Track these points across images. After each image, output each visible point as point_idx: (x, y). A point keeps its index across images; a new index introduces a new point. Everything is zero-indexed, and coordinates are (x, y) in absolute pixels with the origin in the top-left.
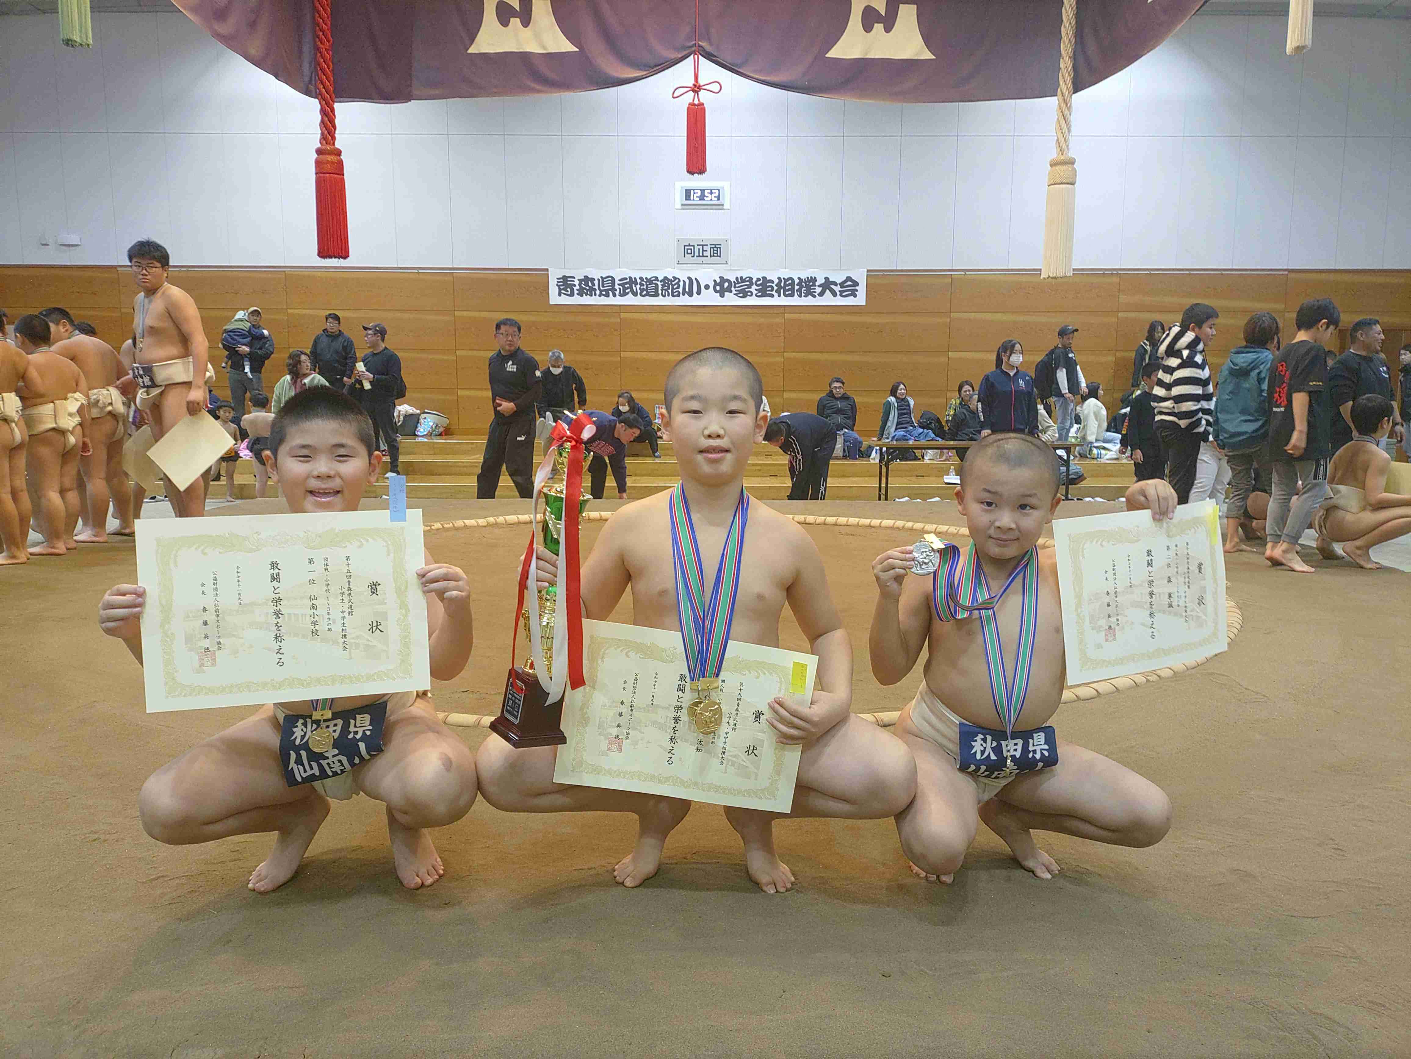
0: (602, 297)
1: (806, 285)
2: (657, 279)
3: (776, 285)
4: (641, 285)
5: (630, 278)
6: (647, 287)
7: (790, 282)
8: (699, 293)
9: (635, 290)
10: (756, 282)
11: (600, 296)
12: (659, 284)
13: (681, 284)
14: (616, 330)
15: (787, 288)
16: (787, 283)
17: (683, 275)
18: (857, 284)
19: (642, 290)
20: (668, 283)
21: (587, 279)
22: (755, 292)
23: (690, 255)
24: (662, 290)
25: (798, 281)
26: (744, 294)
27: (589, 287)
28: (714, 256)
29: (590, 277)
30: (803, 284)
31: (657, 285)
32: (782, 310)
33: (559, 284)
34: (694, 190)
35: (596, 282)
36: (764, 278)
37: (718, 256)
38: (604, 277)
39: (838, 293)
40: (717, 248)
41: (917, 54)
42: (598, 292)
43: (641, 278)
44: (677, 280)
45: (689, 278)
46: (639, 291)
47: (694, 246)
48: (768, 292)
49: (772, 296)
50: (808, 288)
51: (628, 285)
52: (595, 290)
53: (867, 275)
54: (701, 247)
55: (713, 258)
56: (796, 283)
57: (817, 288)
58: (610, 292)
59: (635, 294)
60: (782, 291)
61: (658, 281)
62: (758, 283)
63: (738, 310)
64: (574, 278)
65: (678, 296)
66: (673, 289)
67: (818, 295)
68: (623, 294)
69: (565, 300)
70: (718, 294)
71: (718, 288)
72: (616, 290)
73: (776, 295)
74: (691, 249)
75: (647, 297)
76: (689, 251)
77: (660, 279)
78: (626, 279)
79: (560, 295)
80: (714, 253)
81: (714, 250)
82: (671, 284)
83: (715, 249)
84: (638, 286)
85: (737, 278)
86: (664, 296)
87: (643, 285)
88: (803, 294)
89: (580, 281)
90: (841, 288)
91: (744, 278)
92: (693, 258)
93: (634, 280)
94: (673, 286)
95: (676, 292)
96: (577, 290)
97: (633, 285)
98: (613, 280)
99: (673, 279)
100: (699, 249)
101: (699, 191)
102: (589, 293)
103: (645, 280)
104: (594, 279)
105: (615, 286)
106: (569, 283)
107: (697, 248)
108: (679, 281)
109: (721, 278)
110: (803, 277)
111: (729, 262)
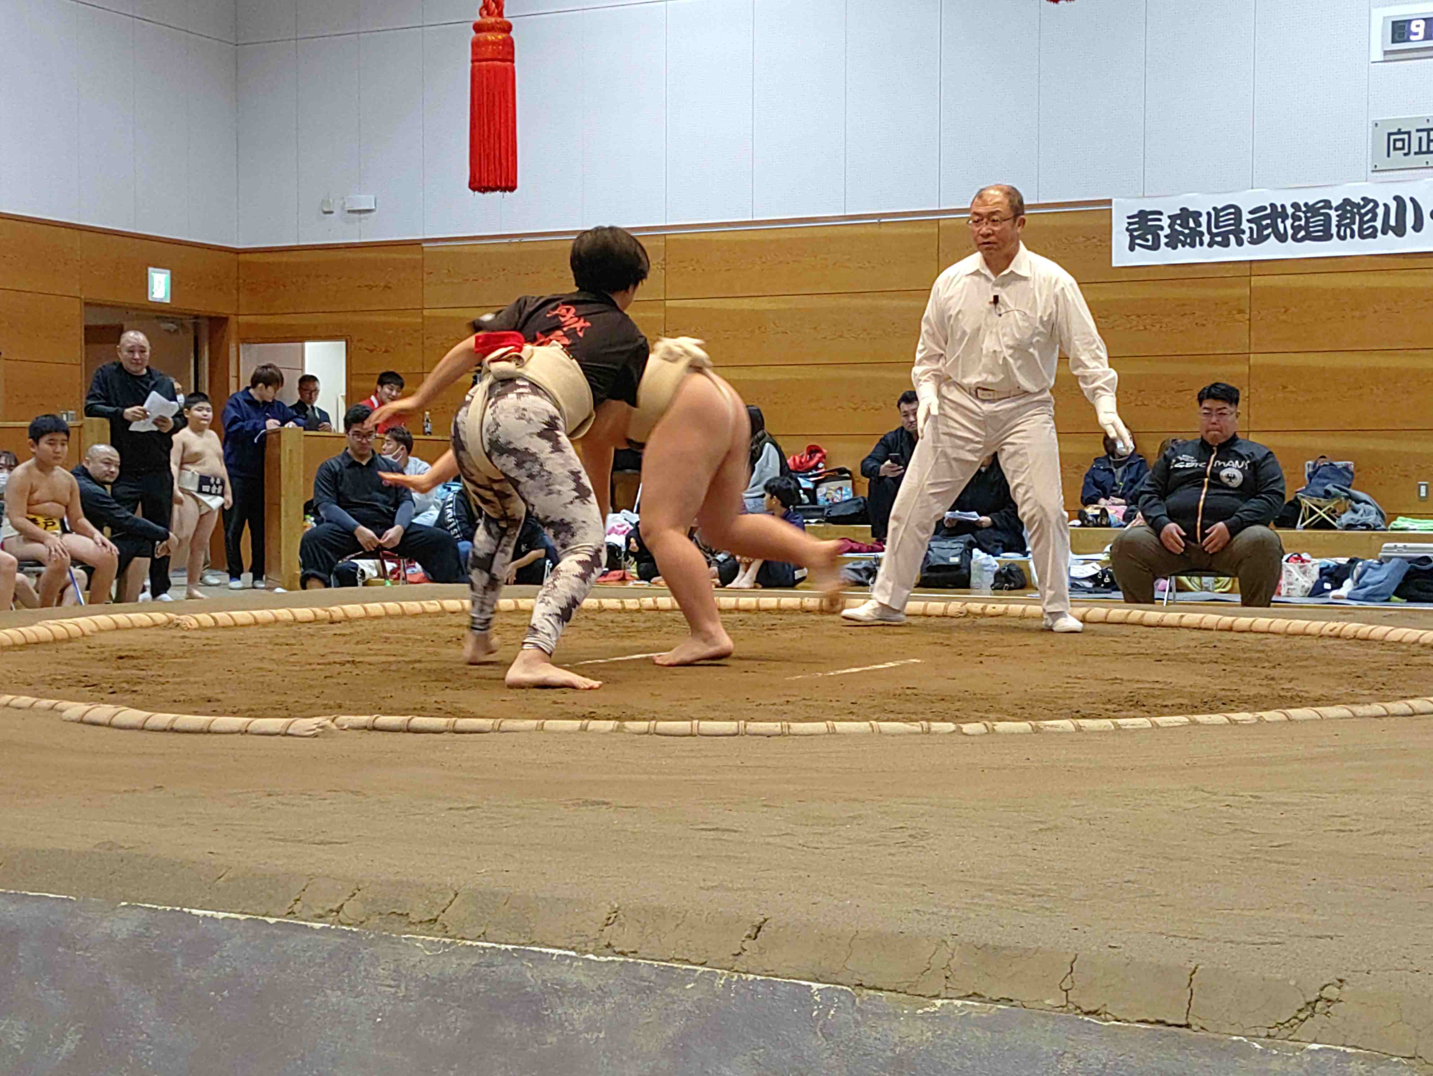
0: (1216, 246)
2: (1327, 204)
4: (1295, 218)
5: (1272, 205)
6: (1307, 222)
8: (1418, 227)
9: (1282, 230)
11: (1210, 245)
12: (1333, 214)
13: (1380, 211)
14: (1241, 311)
17: (1384, 195)
19: (1296, 229)
20: (1351, 212)
21: (1185, 214)
23: (1401, 152)
24: (1338, 226)
27: (1190, 229)
29: (1191, 209)
31: (1328, 217)
33: (1132, 227)
34: (1411, 21)
35: (1204, 220)
38: (1219, 207)
42: (1206, 238)
43: (1295, 206)
44: (1371, 205)
45: (1397, 199)
46: (1290, 232)
47: (1409, 133)
51: (1269, 221)
52: (1202, 234)
54: (1424, 135)
58: (1232, 238)
59: (1282, 238)
61: (1330, 208)
64: (1160, 213)
65: (1374, 235)
66: (1362, 223)
68: (1258, 240)
69: (1142, 258)
72: (1243, 232)
74: (1403, 140)
75: (1307, 242)
76: (1399, 144)
77: (1334, 204)
78: (1264, 208)
79: (1132, 248)
82: (1359, 213)
84: (1289, 222)
86: (1343, 238)
87: (1300, 219)
89: (1172, 218)
92: (1407, 157)
93: (1280, 210)
94: (1362, 216)
95: (1368, 228)
96: (1166, 237)
97: (1279, 220)
98: (1238, 212)
99: (1362, 203)
100: (1420, 139)
101: (1422, 23)
102: (1188, 241)
103: (1304, 209)
104: (1200, 214)
105: (1241, 224)
106: (1150, 223)
107: (1415, 137)
108: (1376, 205)
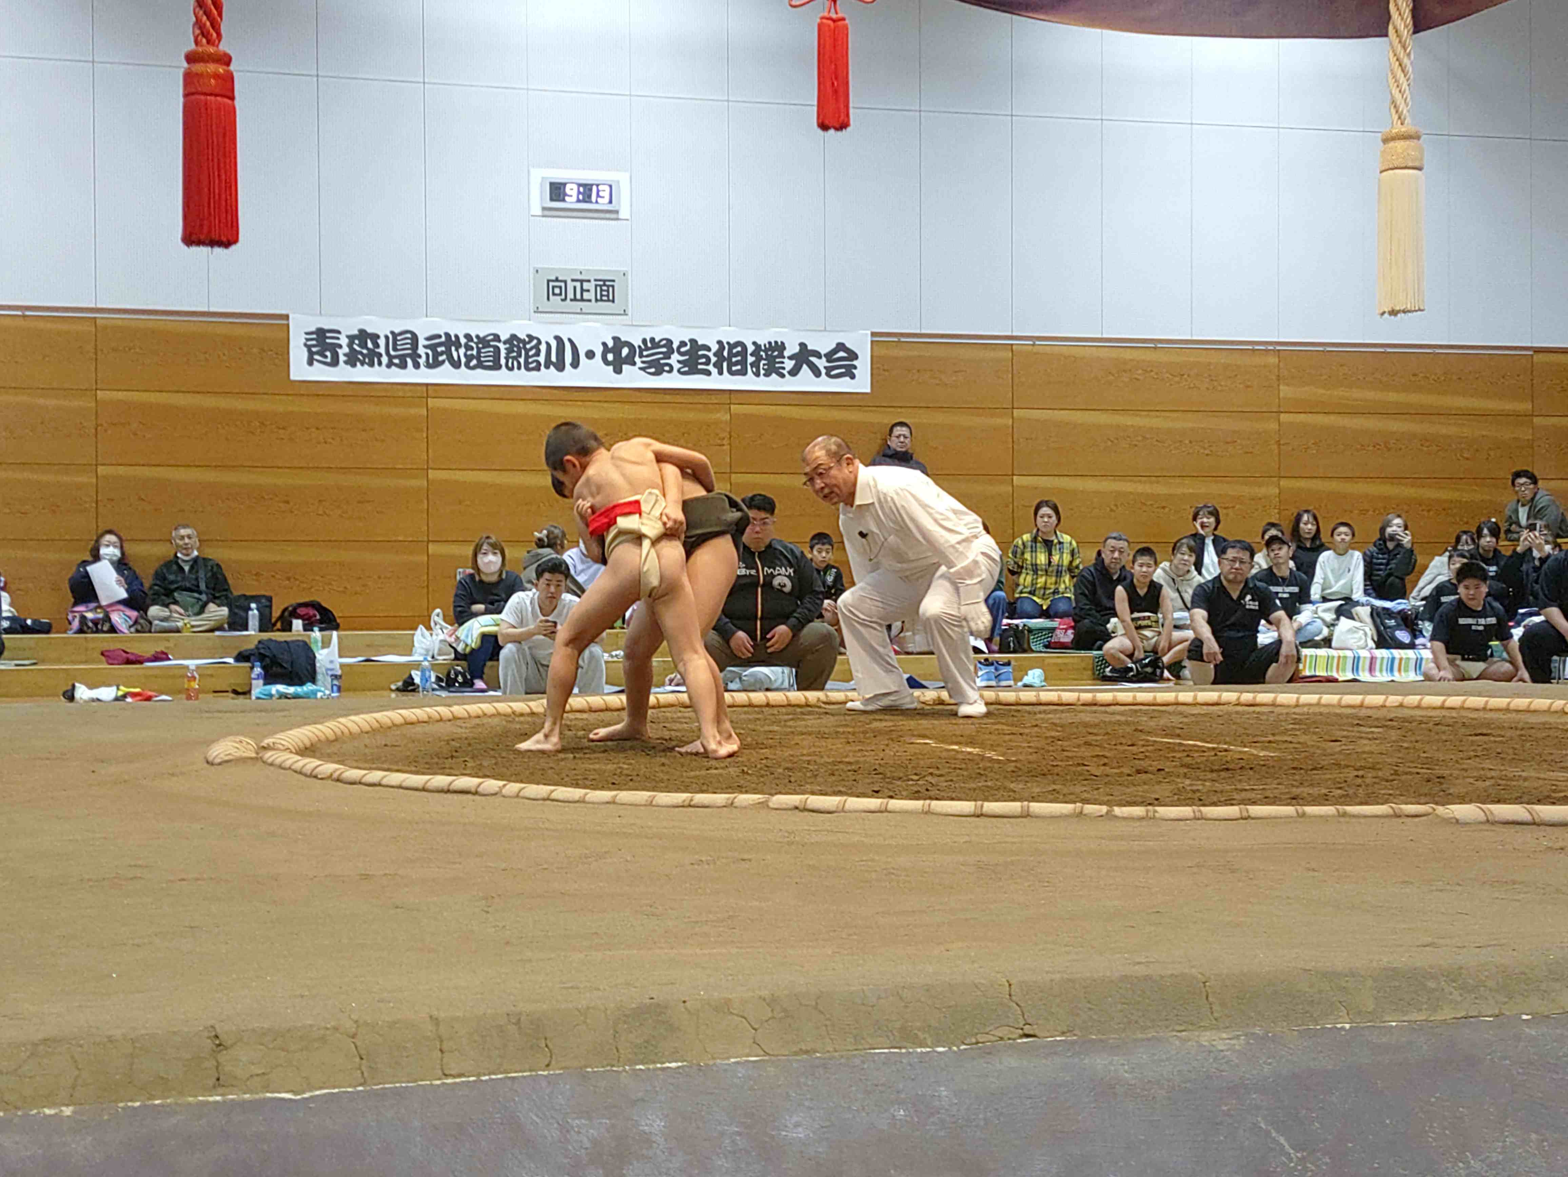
0: (393, 368)
1: (767, 355)
2: (497, 338)
3: (715, 355)
4: (468, 348)
5: (447, 335)
6: (479, 352)
7: (739, 349)
8: (575, 364)
9: (456, 358)
10: (679, 348)
11: (389, 366)
12: (502, 347)
13: (543, 348)
14: (418, 430)
15: (734, 359)
16: (734, 351)
17: (546, 334)
18: (855, 357)
19: (469, 358)
20: (518, 347)
21: (363, 336)
22: (676, 366)
23: (559, 298)
24: (507, 359)
25: (753, 348)
26: (658, 368)
27: (368, 349)
28: (602, 300)
29: (369, 331)
30: (762, 353)
31: (497, 349)
32: (725, 399)
33: (309, 343)
34: (566, 184)
35: (382, 342)
36: (693, 341)
37: (608, 300)
38: (397, 331)
39: (823, 371)
40: (608, 286)
42: (385, 359)
43: (468, 337)
44: (535, 342)
45: (558, 339)
46: (463, 360)
47: (565, 282)
48: (700, 367)
49: (708, 373)
50: (771, 360)
51: (443, 349)
52: (380, 355)
53: (872, 342)
54: (578, 284)
55: (600, 303)
56: (749, 351)
57: (786, 360)
58: (409, 361)
59: (456, 365)
60: (725, 365)
61: (499, 341)
62: (683, 349)
63: (649, 397)
64: (339, 332)
65: (538, 368)
66: (527, 357)
67: (790, 373)
68: (435, 364)
69: (320, 373)
70: (611, 368)
71: (610, 357)
72: (420, 356)
73: (714, 371)
74: (560, 287)
75: (479, 371)
76: (557, 291)
77: (503, 338)
78: (440, 336)
79: (310, 362)
80: (602, 295)
81: (602, 290)
82: (525, 348)
83: (605, 288)
84: (462, 351)
85: (644, 341)
86: (512, 369)
87: (472, 349)
88: (762, 372)
89: (351, 338)
90: (828, 361)
91: (657, 340)
92: (564, 303)
93: (453, 339)
94: (527, 351)
95: (532, 363)
96: (345, 355)
97: (453, 348)
98: (415, 338)
99: (527, 339)
100: (575, 288)
101: (575, 187)
102: (367, 360)
103: (475, 340)
104: (378, 337)
105: (417, 348)
106: (328, 341)
107: (570, 285)
108: (539, 342)
109: (616, 339)
110: (762, 342)
111: (629, 312)
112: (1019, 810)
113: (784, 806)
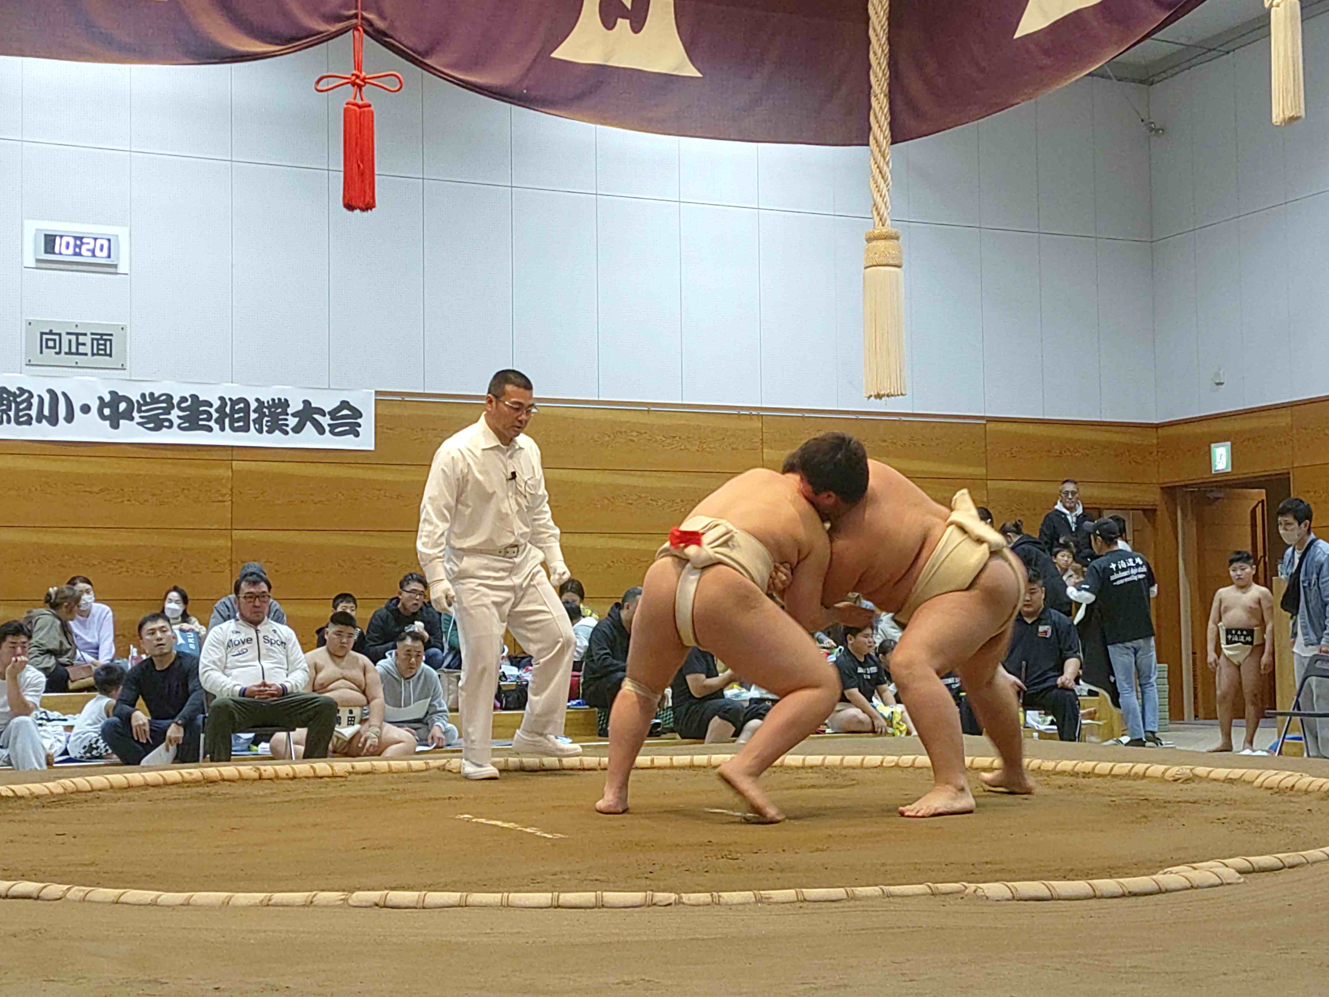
1: (270, 411)
3: (217, 411)
7: (242, 405)
8: (70, 418)
10: (179, 403)
13: (35, 401)
15: (236, 416)
16: (237, 407)
17: (38, 387)
18: (360, 415)
20: (8, 399)
22: (177, 422)
23: (53, 351)
25: (256, 404)
26: (158, 424)
28: (98, 354)
30: (265, 410)
32: (226, 454)
34: (61, 237)
36: (194, 397)
37: (106, 355)
39: (327, 429)
40: (106, 340)
41: (676, 69)
44: (26, 395)
45: (51, 392)
47: (60, 335)
48: (201, 423)
49: (210, 429)
50: (275, 417)
53: (376, 400)
54: (73, 338)
55: (96, 357)
56: (252, 408)
60: (227, 421)
62: (183, 405)
63: (147, 453)
65: (29, 422)
66: (18, 410)
67: (293, 429)
70: (108, 423)
71: (107, 411)
73: (216, 427)
74: (54, 340)
76: (51, 344)
80: (98, 349)
81: (98, 344)
82: (15, 401)
83: (102, 342)
85: (143, 396)
88: (265, 429)
90: (332, 419)
91: (156, 395)
92: (58, 356)
94: (18, 404)
95: (23, 416)
99: (18, 392)
100: (70, 341)
101: (71, 240)
107: (65, 339)
108: (31, 395)
109: (113, 394)
110: (265, 399)
111: (128, 366)
112: (593, 900)
113: (364, 904)
